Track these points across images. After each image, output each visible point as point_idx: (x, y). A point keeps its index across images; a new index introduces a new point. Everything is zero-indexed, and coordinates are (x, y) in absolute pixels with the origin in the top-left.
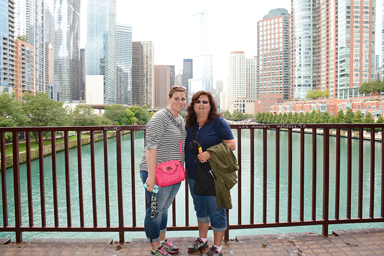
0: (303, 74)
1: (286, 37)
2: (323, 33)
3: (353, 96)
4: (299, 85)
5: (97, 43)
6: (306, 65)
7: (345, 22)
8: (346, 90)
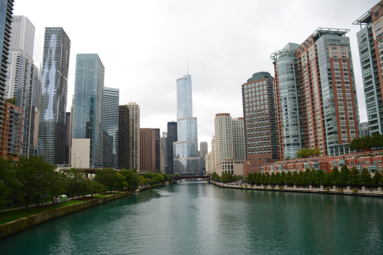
0: (291, 133)
1: (271, 99)
2: (307, 94)
3: (344, 152)
4: (288, 145)
5: (84, 106)
6: (294, 125)
7: (327, 83)
8: (336, 147)
